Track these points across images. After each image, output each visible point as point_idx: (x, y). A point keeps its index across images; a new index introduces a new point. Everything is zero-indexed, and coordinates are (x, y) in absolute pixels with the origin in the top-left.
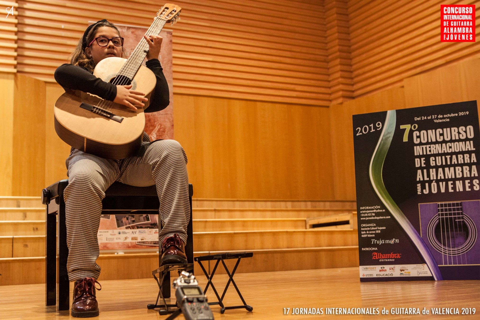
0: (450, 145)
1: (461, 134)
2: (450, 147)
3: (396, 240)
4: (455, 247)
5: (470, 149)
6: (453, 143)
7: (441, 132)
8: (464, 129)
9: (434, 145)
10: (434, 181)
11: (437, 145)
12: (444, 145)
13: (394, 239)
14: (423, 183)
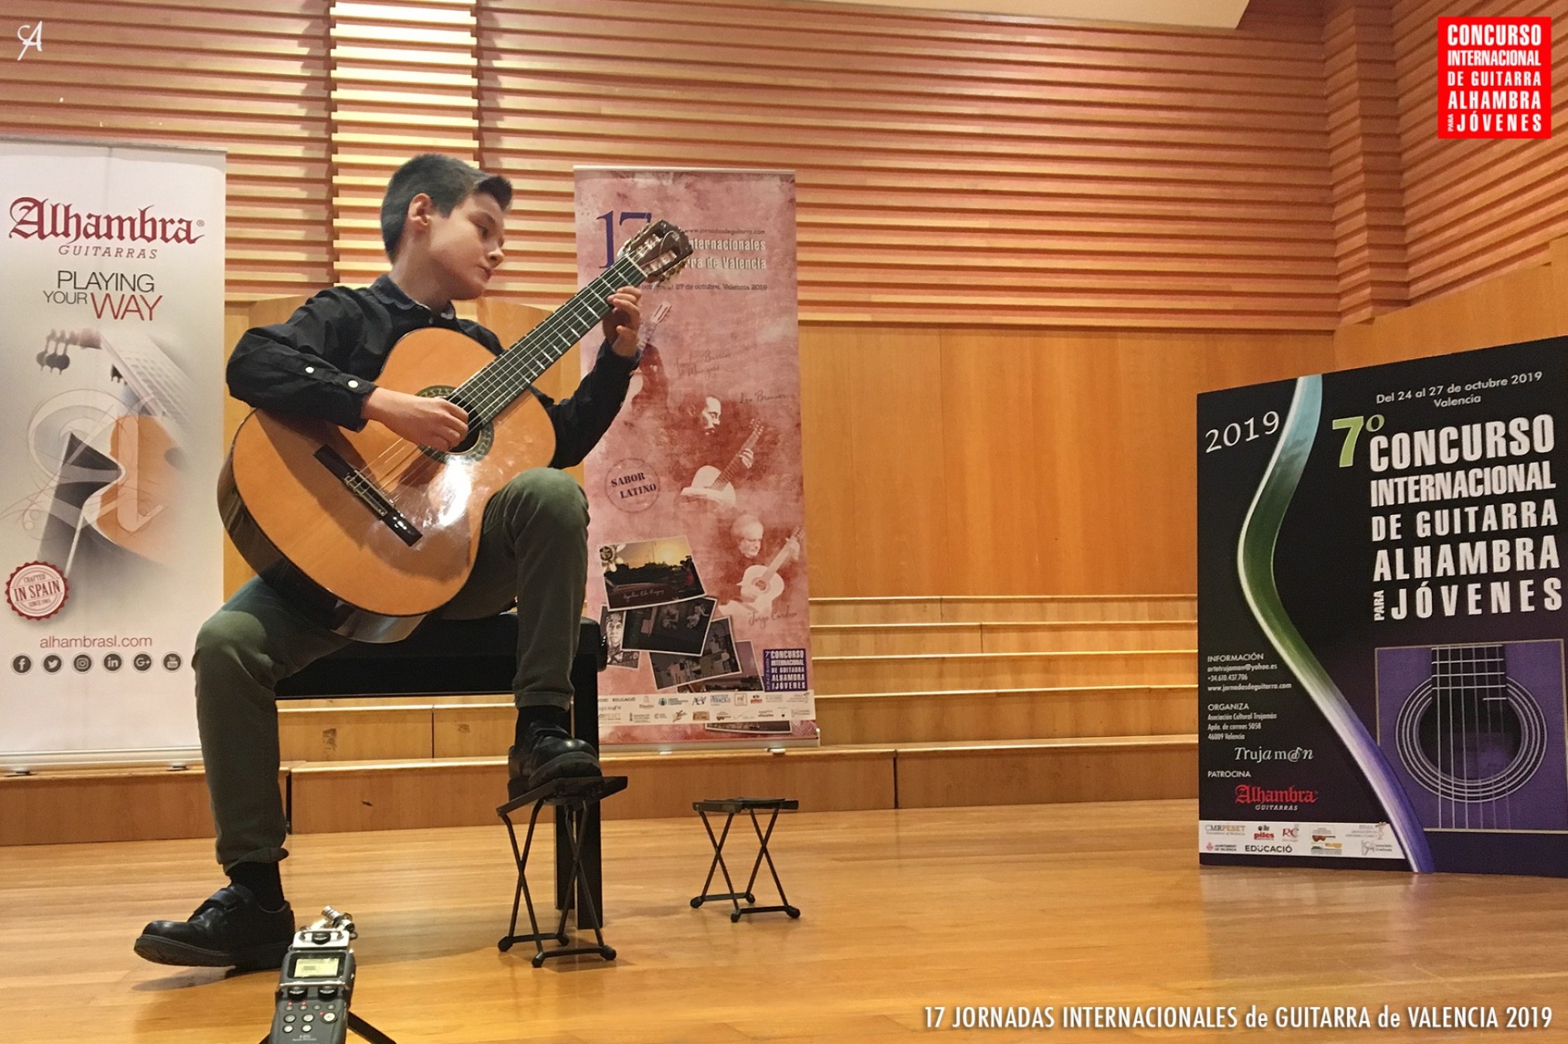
4: (1477, 779)
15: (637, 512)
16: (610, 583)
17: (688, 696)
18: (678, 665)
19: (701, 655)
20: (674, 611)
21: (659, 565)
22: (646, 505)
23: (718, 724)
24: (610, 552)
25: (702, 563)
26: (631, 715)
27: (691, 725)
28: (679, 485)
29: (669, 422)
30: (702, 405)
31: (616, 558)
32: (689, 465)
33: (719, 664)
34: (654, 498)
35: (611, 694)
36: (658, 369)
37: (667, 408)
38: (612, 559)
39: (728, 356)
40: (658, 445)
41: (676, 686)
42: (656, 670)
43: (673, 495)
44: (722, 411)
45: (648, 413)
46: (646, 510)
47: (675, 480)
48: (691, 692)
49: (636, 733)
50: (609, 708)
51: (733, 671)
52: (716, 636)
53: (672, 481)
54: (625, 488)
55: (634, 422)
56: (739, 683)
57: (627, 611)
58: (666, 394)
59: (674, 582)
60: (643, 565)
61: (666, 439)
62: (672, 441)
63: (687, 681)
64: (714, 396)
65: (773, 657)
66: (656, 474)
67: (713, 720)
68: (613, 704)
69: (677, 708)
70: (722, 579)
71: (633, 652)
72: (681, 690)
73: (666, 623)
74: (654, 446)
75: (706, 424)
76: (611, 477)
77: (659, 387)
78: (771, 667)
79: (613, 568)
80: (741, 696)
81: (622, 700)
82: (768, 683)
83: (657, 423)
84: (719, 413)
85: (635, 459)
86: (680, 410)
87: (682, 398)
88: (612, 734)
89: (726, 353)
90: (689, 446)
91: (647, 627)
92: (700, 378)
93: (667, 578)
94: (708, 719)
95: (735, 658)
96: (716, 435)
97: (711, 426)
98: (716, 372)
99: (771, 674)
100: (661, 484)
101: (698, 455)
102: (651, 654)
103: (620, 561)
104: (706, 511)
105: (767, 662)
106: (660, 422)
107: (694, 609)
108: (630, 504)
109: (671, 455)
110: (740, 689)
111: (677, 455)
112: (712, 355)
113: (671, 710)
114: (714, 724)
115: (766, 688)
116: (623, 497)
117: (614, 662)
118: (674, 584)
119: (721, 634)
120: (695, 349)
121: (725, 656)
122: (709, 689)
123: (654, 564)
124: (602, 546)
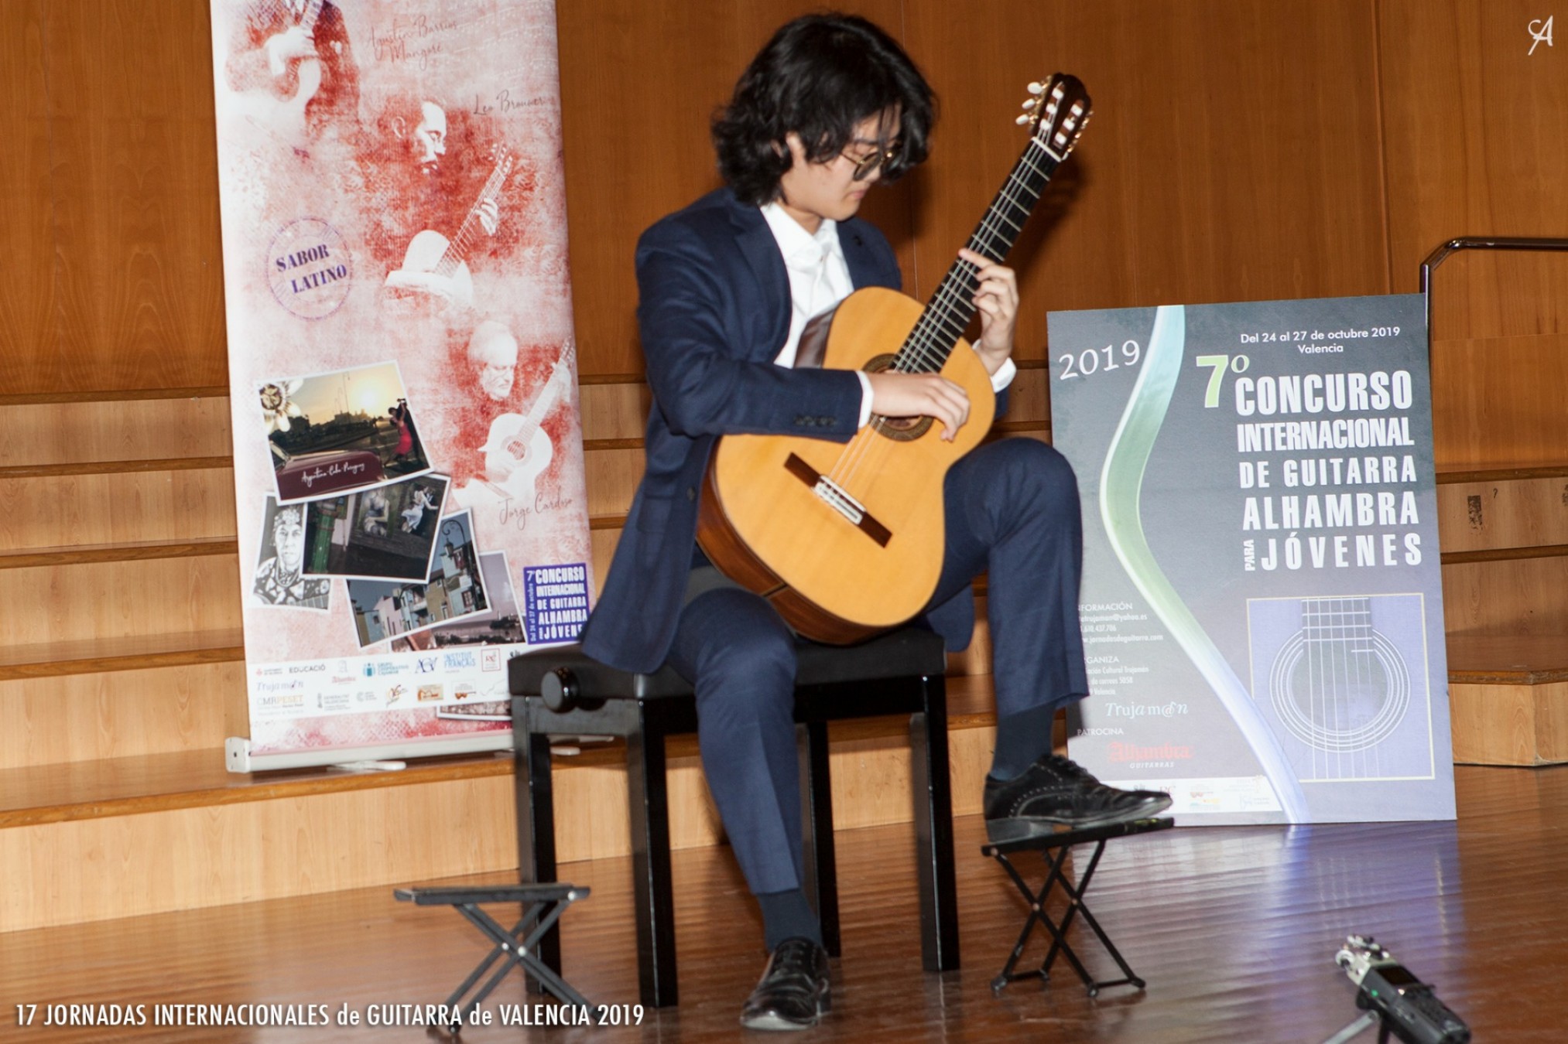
0: (1343, 428)
1: (1375, 393)
2: (1344, 433)
3: (1181, 706)
4: (1348, 729)
5: (1399, 443)
6: (1350, 422)
7: (1319, 385)
8: (1385, 381)
9: (1296, 424)
10: (1293, 534)
11: (1305, 424)
12: (1325, 424)
13: (1173, 703)
14: (1261, 537)
15: (318, 318)
16: (280, 452)
17: (408, 656)
18: (390, 601)
19: (426, 581)
20: (381, 502)
21: (359, 417)
22: (333, 304)
23: (457, 707)
24: (278, 394)
25: (424, 411)
26: (319, 697)
27: (415, 710)
28: (383, 266)
29: (363, 149)
30: (414, 118)
31: (288, 404)
32: (398, 230)
33: (455, 597)
34: (345, 293)
35: (287, 659)
36: (343, 49)
37: (358, 122)
38: (281, 408)
39: (453, 25)
40: (346, 191)
41: (388, 641)
42: (359, 612)
43: (374, 284)
44: (448, 129)
45: (331, 132)
46: (332, 314)
47: (375, 256)
48: (413, 649)
49: (328, 730)
50: (284, 686)
51: (478, 609)
52: (450, 545)
53: (371, 258)
54: (299, 273)
55: (309, 150)
56: (486, 630)
57: (311, 505)
58: (357, 96)
59: (380, 447)
60: (332, 418)
61: (359, 181)
62: (369, 185)
63: (406, 630)
64: (434, 101)
65: (538, 581)
66: (346, 248)
67: (450, 700)
68: (287, 678)
69: (391, 681)
70: (455, 440)
71: (318, 582)
72: (397, 646)
73: (370, 524)
74: (340, 192)
75: (422, 154)
76: (275, 254)
77: (346, 83)
78: (536, 598)
79: (285, 426)
80: (490, 653)
81: (305, 669)
82: (533, 628)
83: (346, 150)
84: (444, 133)
85: (313, 219)
86: (380, 126)
87: (383, 104)
88: (290, 733)
89: (450, 20)
90: (397, 194)
91: (341, 533)
92: (412, 67)
93: (368, 440)
94: (442, 699)
95: (480, 584)
96: (439, 174)
97: (431, 156)
98: (436, 56)
99: (537, 612)
100: (354, 266)
101: (412, 210)
102: (349, 582)
103: (295, 411)
104: (427, 315)
105: (531, 590)
106: (350, 148)
107: (412, 497)
108: (307, 304)
109: (368, 210)
110: (491, 641)
111: (377, 210)
112: (429, 24)
113: (382, 684)
114: (450, 707)
115: (530, 637)
116: (296, 290)
117: (291, 599)
118: (378, 452)
119: (458, 542)
120: (402, 12)
121: (466, 581)
122: (441, 642)
123: (348, 415)
124: (263, 384)
